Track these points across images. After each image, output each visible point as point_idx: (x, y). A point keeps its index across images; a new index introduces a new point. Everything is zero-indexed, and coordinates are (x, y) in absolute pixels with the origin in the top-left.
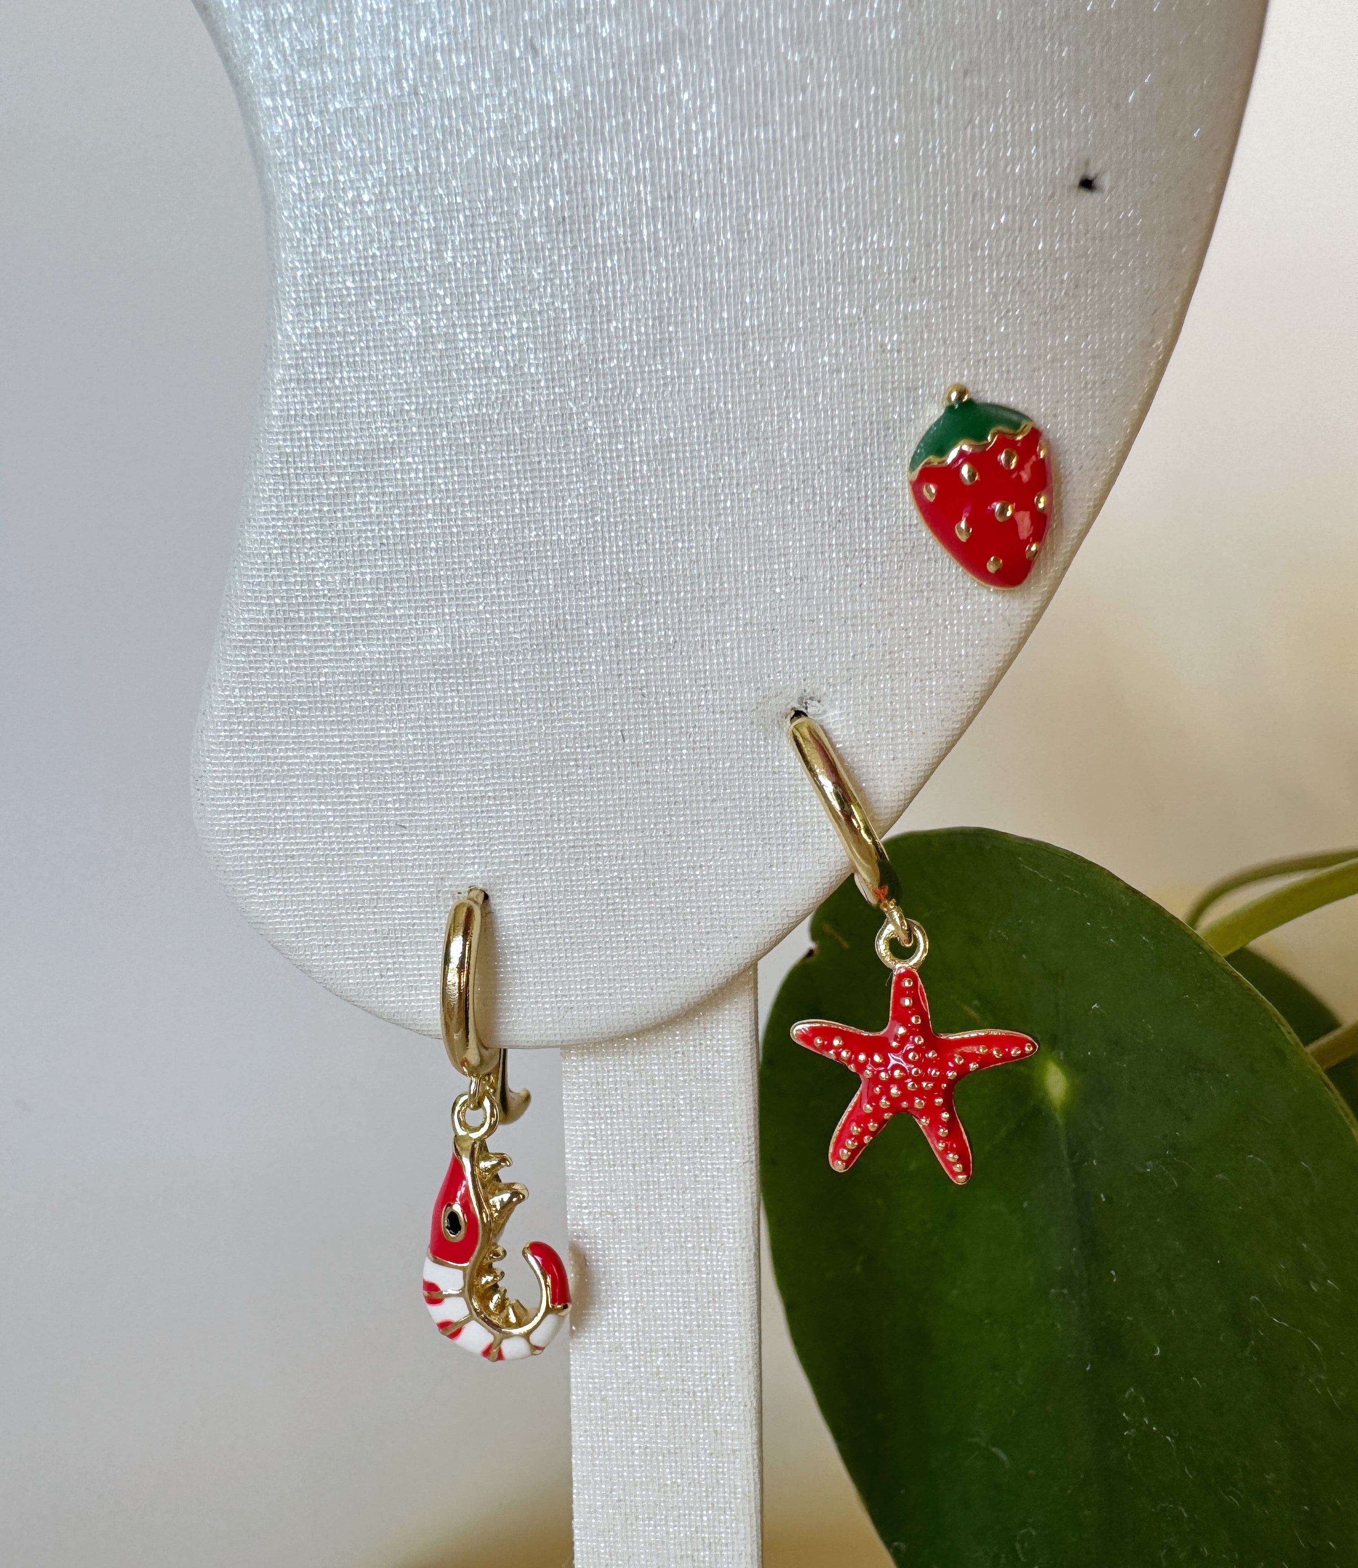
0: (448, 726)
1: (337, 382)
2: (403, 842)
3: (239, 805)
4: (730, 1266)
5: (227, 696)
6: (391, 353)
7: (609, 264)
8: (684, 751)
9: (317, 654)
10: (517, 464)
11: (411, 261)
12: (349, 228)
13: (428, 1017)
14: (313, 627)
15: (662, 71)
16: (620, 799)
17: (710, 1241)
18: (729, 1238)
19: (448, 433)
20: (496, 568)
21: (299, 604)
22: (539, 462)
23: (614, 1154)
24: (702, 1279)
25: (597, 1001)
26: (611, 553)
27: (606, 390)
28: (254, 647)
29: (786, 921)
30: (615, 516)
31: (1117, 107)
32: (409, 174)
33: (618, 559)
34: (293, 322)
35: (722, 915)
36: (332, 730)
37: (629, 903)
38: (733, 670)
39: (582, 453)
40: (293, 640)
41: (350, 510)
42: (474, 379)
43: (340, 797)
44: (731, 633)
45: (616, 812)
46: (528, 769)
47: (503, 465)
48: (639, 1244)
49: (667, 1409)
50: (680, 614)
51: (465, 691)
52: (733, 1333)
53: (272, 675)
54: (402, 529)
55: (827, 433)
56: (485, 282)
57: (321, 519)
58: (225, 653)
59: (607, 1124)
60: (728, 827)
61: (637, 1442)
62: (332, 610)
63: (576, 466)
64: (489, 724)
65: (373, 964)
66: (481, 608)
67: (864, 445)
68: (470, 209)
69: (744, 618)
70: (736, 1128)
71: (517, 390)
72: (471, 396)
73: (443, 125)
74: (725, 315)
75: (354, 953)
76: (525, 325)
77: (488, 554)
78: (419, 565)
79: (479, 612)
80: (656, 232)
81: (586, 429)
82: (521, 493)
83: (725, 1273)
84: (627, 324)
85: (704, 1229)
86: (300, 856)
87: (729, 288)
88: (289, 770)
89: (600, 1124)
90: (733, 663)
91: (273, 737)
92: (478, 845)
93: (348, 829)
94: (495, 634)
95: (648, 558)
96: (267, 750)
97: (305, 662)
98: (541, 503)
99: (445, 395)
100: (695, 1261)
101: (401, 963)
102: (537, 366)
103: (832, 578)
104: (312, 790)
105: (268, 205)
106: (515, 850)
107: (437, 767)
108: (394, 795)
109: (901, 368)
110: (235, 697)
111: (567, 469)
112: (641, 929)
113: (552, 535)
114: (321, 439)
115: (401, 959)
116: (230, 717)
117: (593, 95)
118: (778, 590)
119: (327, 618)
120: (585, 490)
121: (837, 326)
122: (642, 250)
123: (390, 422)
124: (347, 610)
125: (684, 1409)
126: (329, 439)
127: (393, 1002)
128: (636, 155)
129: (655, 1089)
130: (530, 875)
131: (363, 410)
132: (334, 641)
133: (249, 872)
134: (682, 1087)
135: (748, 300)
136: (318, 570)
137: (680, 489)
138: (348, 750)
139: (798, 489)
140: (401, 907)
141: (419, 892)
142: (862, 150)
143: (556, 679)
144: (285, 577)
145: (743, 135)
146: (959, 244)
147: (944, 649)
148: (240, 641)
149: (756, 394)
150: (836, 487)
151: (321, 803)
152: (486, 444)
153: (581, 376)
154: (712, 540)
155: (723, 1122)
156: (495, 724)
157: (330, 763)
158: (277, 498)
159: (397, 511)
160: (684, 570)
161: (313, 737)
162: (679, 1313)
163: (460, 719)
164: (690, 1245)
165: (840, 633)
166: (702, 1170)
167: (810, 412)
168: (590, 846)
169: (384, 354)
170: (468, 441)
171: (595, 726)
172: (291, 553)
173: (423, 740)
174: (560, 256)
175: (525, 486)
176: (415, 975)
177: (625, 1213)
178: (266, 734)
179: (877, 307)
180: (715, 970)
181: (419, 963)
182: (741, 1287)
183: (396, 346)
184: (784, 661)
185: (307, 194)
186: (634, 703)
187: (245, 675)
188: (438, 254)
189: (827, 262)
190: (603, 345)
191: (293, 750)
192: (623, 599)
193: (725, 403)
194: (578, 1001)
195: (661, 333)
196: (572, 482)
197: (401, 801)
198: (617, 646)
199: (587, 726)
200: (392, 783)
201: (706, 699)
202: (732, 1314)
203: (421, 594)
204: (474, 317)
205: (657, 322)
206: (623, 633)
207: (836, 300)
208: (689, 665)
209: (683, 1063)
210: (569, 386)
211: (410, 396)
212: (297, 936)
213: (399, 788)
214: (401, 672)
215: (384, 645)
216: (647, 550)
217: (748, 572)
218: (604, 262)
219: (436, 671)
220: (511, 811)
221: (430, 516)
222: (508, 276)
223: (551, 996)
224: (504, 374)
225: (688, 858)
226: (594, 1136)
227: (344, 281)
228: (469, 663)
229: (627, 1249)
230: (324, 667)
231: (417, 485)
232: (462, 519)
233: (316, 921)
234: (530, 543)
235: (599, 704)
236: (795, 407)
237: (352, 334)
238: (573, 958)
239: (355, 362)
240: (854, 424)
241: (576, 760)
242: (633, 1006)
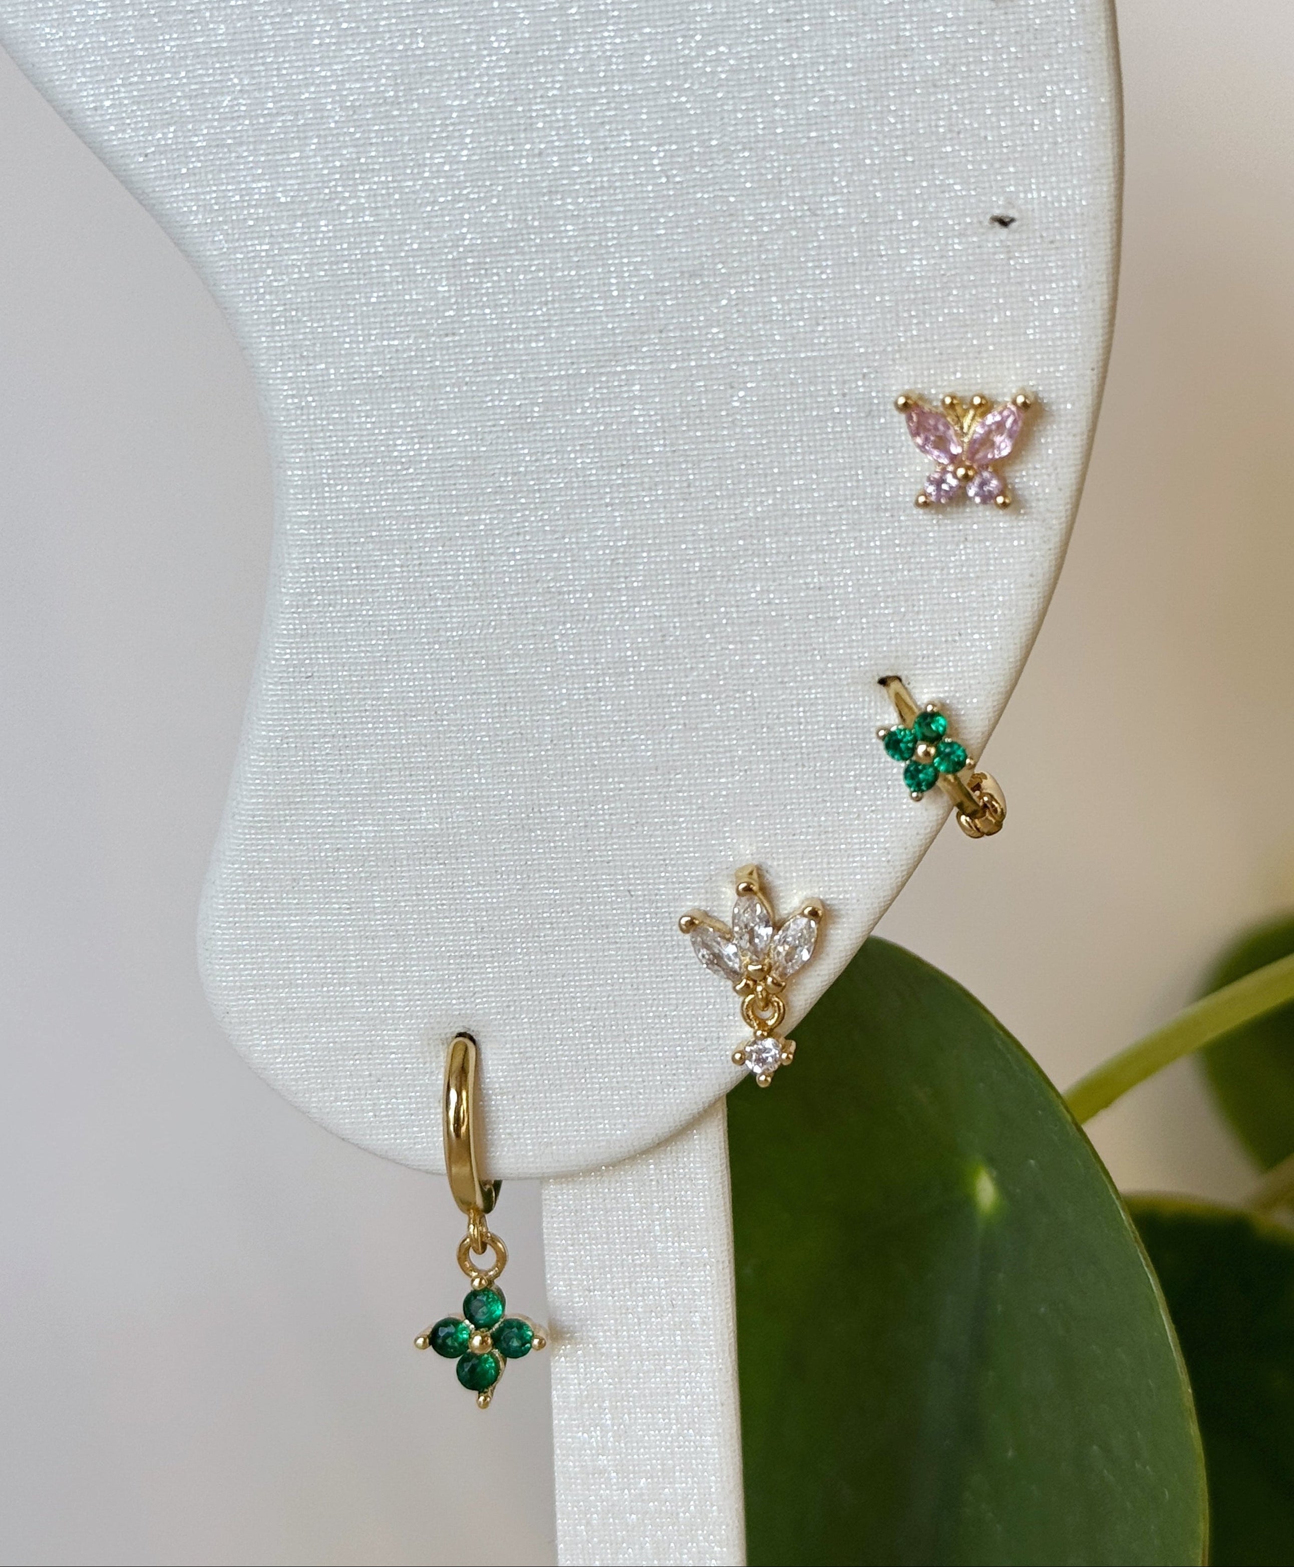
0: (436, 894)
2: (396, 996)
3: (245, 964)
4: (708, 1388)
5: (236, 869)
16: (591, 957)
17: (688, 1364)
18: (706, 1360)
23: (593, 1279)
25: (575, 1137)
26: (578, 749)
28: (261, 827)
35: (686, 1059)
36: (331, 897)
37: (602, 1049)
43: (338, 956)
44: (685, 816)
45: (587, 969)
46: (508, 930)
52: (713, 1453)
53: (277, 851)
58: (234, 831)
59: (586, 1250)
64: (473, 893)
65: (368, 1105)
66: (465, 793)
69: (696, 804)
70: (710, 1253)
75: (349, 1095)
78: (409, 758)
79: (463, 797)
83: (703, 1394)
86: (300, 1008)
88: (291, 933)
89: (579, 1250)
91: (277, 904)
92: (464, 999)
93: (345, 985)
98: (517, 707)
101: (393, 1104)
104: (312, 950)
106: (497, 1002)
107: (427, 929)
108: (387, 954)
112: (613, 1071)
115: (394, 1100)
127: (386, 1139)
129: (630, 1216)
130: (511, 1025)
132: (333, 821)
133: (253, 1023)
134: (657, 1214)
140: (394, 1053)
141: (410, 1041)
148: (249, 821)
151: (321, 962)
155: (697, 1247)
156: (479, 892)
157: (329, 926)
161: (314, 903)
162: (660, 1435)
163: (447, 888)
164: (669, 1367)
166: (678, 1294)
168: (565, 999)
173: (413, 906)
176: (406, 1114)
180: (681, 1108)
181: (410, 1104)
186: (602, 874)
191: (296, 915)
192: (590, 787)
194: (557, 1137)
197: (393, 960)
198: (585, 826)
202: (712, 1435)
206: (590, 815)
209: (658, 1191)
212: (296, 1080)
213: (392, 948)
223: (532, 1133)
225: (654, 1009)
233: (315, 1067)
238: (552, 1097)
241: (551, 924)
242: (608, 1141)
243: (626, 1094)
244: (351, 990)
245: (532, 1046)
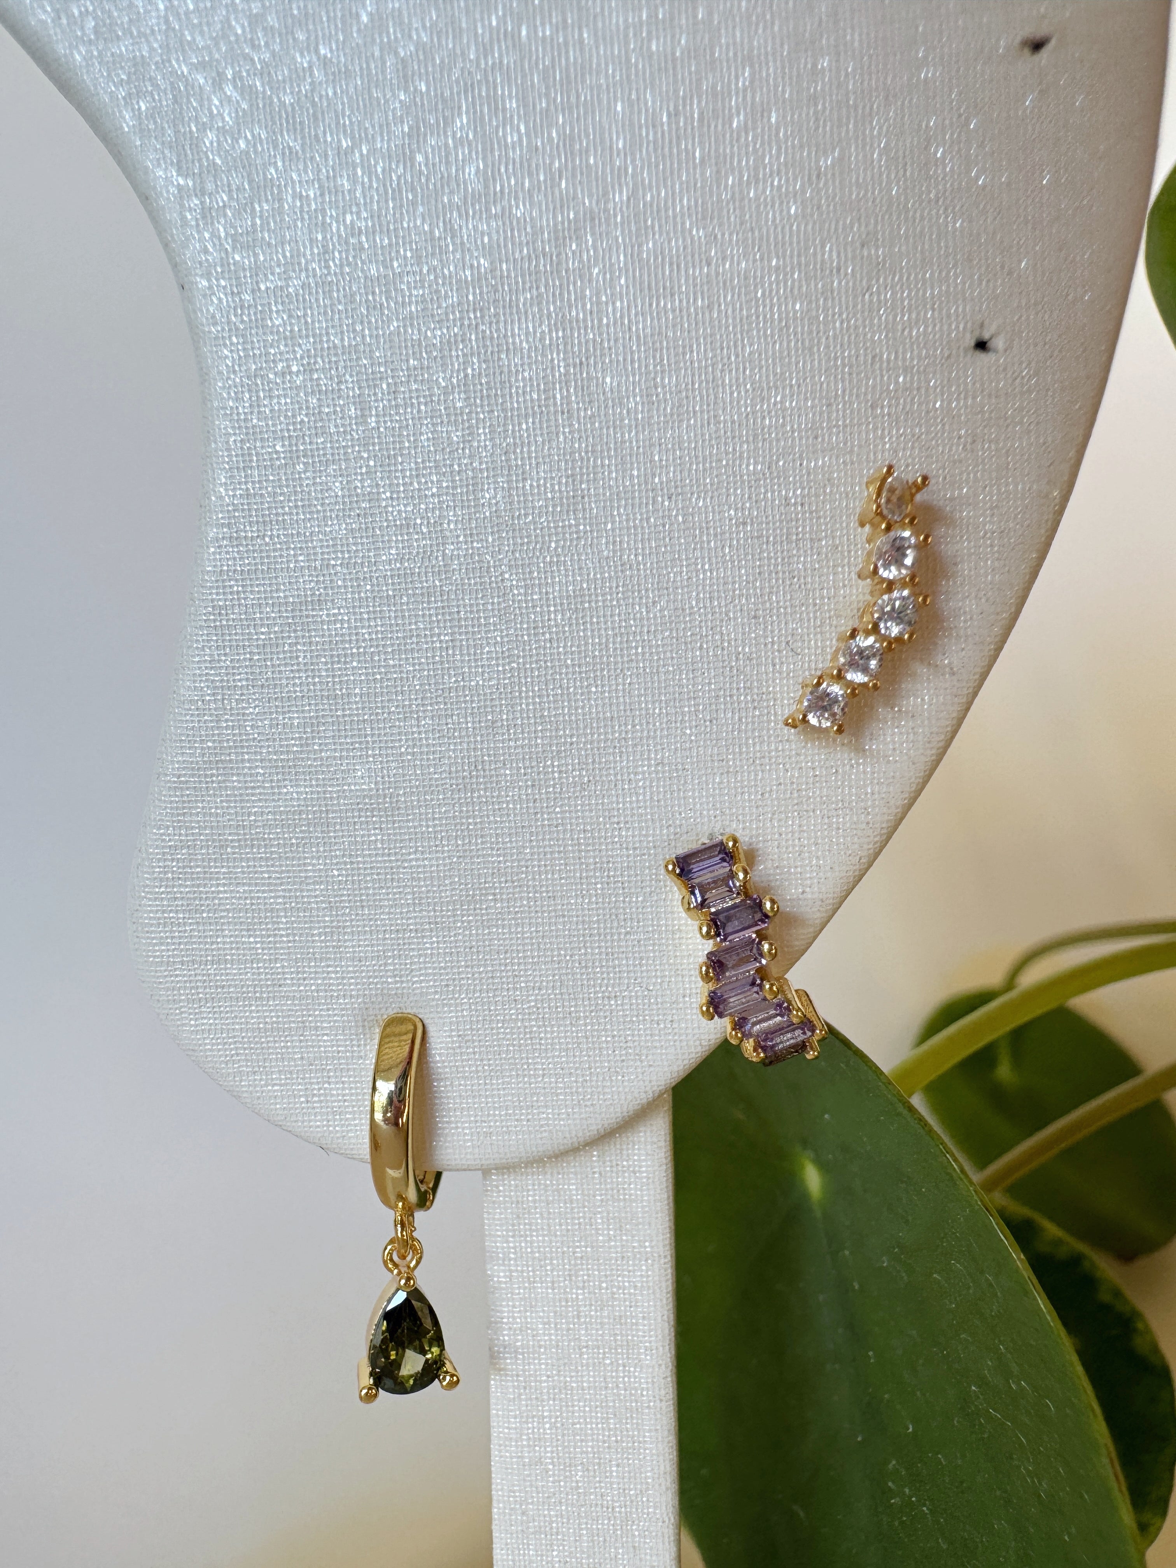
0: (371, 862)
1: (267, 539)
2: (328, 973)
3: (172, 938)
4: (647, 1383)
5: (162, 835)
6: (318, 512)
7: (524, 426)
8: (599, 886)
9: (247, 795)
10: (437, 615)
11: (336, 426)
12: (278, 397)
13: (353, 1141)
14: (243, 768)
15: (574, 247)
16: (537, 932)
17: (628, 1358)
18: (646, 1355)
19: (372, 585)
20: (417, 712)
21: (230, 747)
22: (458, 612)
23: (533, 1271)
24: (620, 1395)
25: (516, 1127)
26: (527, 697)
27: (522, 544)
28: (188, 789)
29: (699, 1049)
30: (531, 663)
31: (1010, 273)
32: (335, 347)
33: (534, 703)
34: (226, 484)
35: (636, 1044)
36: (261, 866)
37: (546, 1032)
38: (646, 808)
39: (499, 603)
40: (224, 781)
41: (278, 659)
42: (396, 535)
43: (268, 929)
44: (643, 773)
45: (532, 944)
46: (448, 902)
47: (424, 615)
48: (558, 1360)
49: (586, 1523)
50: (593, 755)
51: (388, 829)
52: (651, 1449)
53: (204, 815)
54: (328, 676)
55: (734, 583)
56: (407, 444)
57: (251, 666)
58: (160, 793)
59: (526, 1242)
60: (641, 959)
61: (557, 1556)
62: (261, 753)
63: (494, 616)
64: (411, 860)
65: (300, 1090)
66: (403, 750)
67: (771, 593)
68: (393, 377)
69: (656, 759)
70: (652, 1247)
71: (438, 545)
72: (393, 551)
73: (367, 301)
74: (635, 473)
75: (281, 1079)
76: (445, 485)
77: (410, 700)
78: (344, 710)
79: (402, 753)
80: (569, 396)
81: (502, 580)
82: (441, 642)
83: (643, 1389)
84: (542, 482)
85: (622, 1346)
86: (229, 986)
87: (638, 448)
88: (219, 905)
89: (520, 1242)
90: (645, 801)
91: (205, 873)
92: (401, 977)
93: (276, 960)
94: (416, 775)
95: (563, 702)
96: (199, 886)
97: (236, 801)
98: (461, 651)
99: (369, 550)
100: (612, 1377)
101: (325, 1089)
102: (456, 522)
103: (740, 719)
104: (241, 923)
105: (204, 377)
106: (435, 981)
107: (361, 901)
108: (320, 928)
109: (804, 520)
110: (169, 835)
111: (485, 618)
112: (558, 1057)
113: (471, 681)
114: (252, 592)
115: (326, 1085)
116: (164, 854)
117: (508, 270)
118: (688, 732)
119: (256, 760)
120: (502, 637)
121: (743, 482)
122: (556, 412)
123: (317, 576)
124: (275, 753)
125: (603, 1524)
126: (259, 592)
127: (318, 1127)
128: (549, 325)
129: (572, 1209)
130: (450, 1005)
131: (292, 565)
132: (263, 782)
133: (180, 1001)
134: (599, 1207)
135: (657, 458)
136: (248, 715)
137: (593, 637)
138: (276, 885)
139: (706, 636)
140: (327, 1035)
141: (344, 1021)
142: (765, 316)
143: (474, 817)
144: (217, 721)
145: (651, 305)
146: (859, 403)
147: (850, 787)
148: (175, 782)
149: (665, 547)
150: (744, 634)
151: (250, 936)
152: (408, 595)
153: (498, 531)
154: (624, 685)
155: (639, 1241)
156: (417, 860)
157: (259, 898)
158: (210, 648)
159: (323, 660)
160: (598, 713)
161: (243, 873)
162: (598, 1429)
163: (383, 855)
164: (608, 1362)
165: (749, 773)
166: (619, 1288)
167: (717, 563)
168: (508, 977)
169: (310, 513)
170: (391, 593)
171: (513, 861)
172: (223, 699)
173: (347, 876)
174: (477, 419)
175: (446, 635)
176: (339, 1101)
177: (545, 1329)
178: (199, 870)
179: (781, 463)
180: (629, 1097)
181: (343, 1089)
182: (658, 1403)
183: (322, 505)
184: (694, 799)
185: (240, 365)
186: (550, 840)
187: (178, 815)
188: (362, 419)
189: (733, 422)
190: (519, 502)
191: (224, 885)
192: (539, 741)
193: (636, 555)
194: (497, 1127)
195: (574, 491)
196: (489, 631)
197: (326, 934)
198: (533, 786)
199: (505, 862)
200: (318, 916)
201: (620, 836)
202: (650, 1431)
203: (346, 737)
204: (396, 478)
205: (570, 480)
206: (539, 773)
207: (741, 457)
208: (603, 803)
209: (601, 1184)
210: (487, 541)
211: (335, 552)
212: (226, 1062)
213: (325, 921)
214: (327, 811)
215: (311, 786)
216: (562, 695)
217: (659, 715)
218: (520, 424)
219: (360, 810)
220: (432, 943)
221: (355, 664)
222: (428, 439)
223: (470, 1122)
224: (425, 530)
225: (604, 989)
226: (515, 1253)
227: (274, 446)
228: (391, 803)
229: (547, 1364)
230: (254, 807)
231: (342, 635)
232: (385, 666)
233: (245, 1049)
234: (450, 688)
235: (516, 841)
236: (703, 558)
237: (281, 494)
238: (492, 1084)
239: (284, 520)
240: (760, 573)
241: (494, 894)
242: (550, 1131)
243: (571, 1082)
244: (283, 967)
245: (472, 1029)
